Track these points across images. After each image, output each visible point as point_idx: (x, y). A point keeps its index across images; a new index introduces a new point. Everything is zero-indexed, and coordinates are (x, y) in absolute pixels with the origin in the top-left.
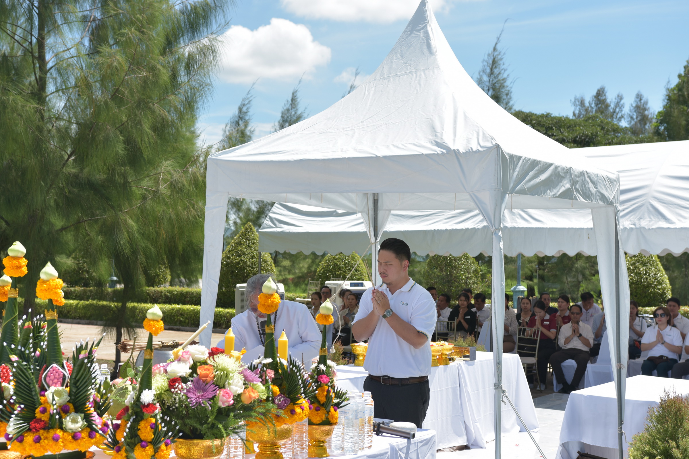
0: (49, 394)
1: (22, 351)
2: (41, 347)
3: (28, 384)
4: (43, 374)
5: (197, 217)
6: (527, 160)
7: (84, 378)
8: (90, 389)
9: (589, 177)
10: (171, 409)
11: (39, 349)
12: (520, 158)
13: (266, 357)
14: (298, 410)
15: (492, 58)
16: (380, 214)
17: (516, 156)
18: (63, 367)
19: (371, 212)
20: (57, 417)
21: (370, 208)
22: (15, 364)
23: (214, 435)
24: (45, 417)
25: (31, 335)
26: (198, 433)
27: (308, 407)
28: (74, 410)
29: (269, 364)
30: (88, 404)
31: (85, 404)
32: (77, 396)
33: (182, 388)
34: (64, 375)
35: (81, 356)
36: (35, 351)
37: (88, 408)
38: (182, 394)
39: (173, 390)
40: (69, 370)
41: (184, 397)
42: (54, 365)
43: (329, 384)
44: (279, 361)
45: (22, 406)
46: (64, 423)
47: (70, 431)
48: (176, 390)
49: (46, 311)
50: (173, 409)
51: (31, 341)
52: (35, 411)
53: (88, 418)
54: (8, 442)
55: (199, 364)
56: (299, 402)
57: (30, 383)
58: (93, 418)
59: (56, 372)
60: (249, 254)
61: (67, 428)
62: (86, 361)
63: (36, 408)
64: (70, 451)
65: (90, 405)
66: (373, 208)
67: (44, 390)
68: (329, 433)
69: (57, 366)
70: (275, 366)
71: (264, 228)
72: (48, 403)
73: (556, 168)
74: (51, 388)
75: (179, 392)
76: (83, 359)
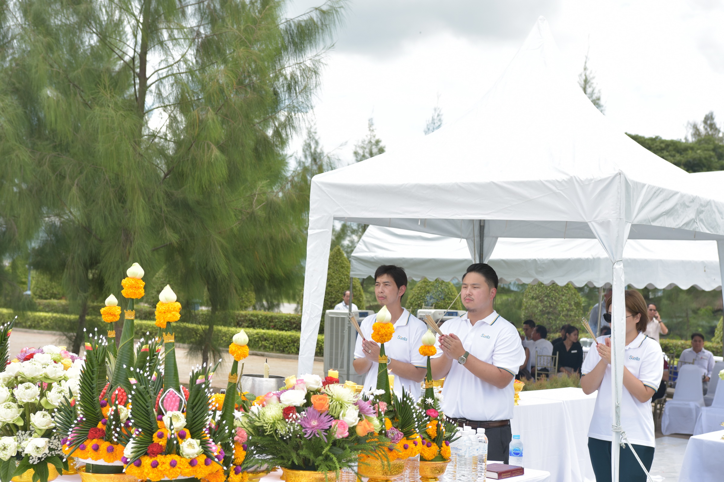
0: (166, 419)
1: (141, 375)
2: (158, 371)
3: (146, 407)
4: (160, 398)
5: (292, 241)
6: (651, 187)
7: (201, 403)
8: (206, 416)
9: (717, 207)
10: (285, 438)
11: (155, 373)
12: (644, 185)
13: (378, 388)
14: (411, 445)
15: (584, 77)
16: (486, 241)
17: (640, 183)
18: (179, 391)
19: (477, 239)
20: (175, 442)
21: (475, 235)
22: (134, 387)
23: (327, 467)
24: (163, 442)
25: (148, 358)
26: (311, 464)
27: (421, 443)
28: (190, 436)
29: (381, 395)
30: (204, 429)
31: (202, 429)
32: (194, 422)
33: (297, 417)
34: (181, 400)
35: (198, 381)
36: (151, 375)
37: (204, 435)
38: (296, 424)
39: (287, 420)
40: (185, 395)
41: (298, 427)
42: (171, 389)
43: (439, 418)
44: (391, 393)
45: (140, 430)
46: (181, 448)
47: (187, 457)
48: (291, 420)
49: (164, 334)
50: (287, 439)
51: (148, 364)
52: (152, 435)
53: (204, 444)
54: (125, 466)
55: (312, 393)
56: (413, 436)
57: (148, 407)
58: (209, 445)
59: (174, 397)
60: (337, 278)
61: (184, 454)
62: (203, 386)
63: (154, 433)
64: (187, 477)
65: (207, 432)
66: (479, 234)
67: (161, 414)
68: (441, 470)
69: (174, 390)
70: (388, 397)
71: (357, 252)
72: (165, 428)
73: (682, 196)
74: (168, 412)
75: (294, 422)
76: (200, 385)
